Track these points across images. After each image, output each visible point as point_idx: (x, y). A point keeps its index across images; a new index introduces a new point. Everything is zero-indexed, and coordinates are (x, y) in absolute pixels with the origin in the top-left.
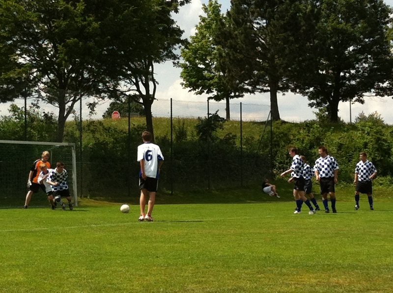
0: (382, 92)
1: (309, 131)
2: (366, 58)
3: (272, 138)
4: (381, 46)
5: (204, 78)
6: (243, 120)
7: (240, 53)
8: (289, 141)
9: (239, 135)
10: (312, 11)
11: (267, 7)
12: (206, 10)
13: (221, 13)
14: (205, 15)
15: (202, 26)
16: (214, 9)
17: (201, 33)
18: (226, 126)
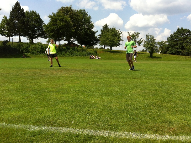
0: (42, 37)
1: (27, 44)
2: (39, 31)
3: (19, 45)
4: (42, 29)
5: (4, 32)
6: (13, 42)
7: (12, 27)
8: (23, 46)
9: (12, 45)
10: (28, 20)
11: (18, 18)
12: (4, 18)
13: (7, 19)
14: (3, 19)
15: (3, 21)
16: (6, 17)
17: (3, 23)
18: (9, 42)
